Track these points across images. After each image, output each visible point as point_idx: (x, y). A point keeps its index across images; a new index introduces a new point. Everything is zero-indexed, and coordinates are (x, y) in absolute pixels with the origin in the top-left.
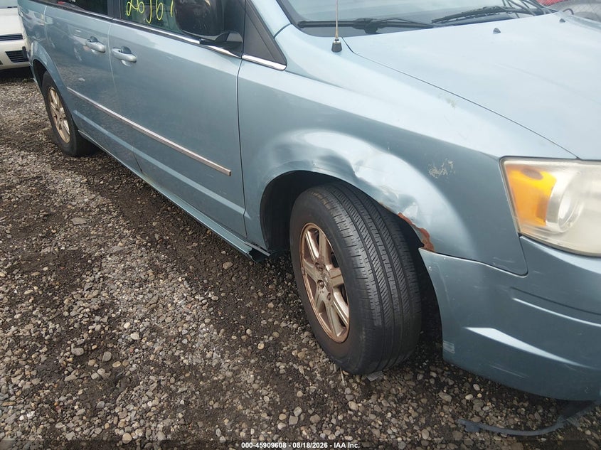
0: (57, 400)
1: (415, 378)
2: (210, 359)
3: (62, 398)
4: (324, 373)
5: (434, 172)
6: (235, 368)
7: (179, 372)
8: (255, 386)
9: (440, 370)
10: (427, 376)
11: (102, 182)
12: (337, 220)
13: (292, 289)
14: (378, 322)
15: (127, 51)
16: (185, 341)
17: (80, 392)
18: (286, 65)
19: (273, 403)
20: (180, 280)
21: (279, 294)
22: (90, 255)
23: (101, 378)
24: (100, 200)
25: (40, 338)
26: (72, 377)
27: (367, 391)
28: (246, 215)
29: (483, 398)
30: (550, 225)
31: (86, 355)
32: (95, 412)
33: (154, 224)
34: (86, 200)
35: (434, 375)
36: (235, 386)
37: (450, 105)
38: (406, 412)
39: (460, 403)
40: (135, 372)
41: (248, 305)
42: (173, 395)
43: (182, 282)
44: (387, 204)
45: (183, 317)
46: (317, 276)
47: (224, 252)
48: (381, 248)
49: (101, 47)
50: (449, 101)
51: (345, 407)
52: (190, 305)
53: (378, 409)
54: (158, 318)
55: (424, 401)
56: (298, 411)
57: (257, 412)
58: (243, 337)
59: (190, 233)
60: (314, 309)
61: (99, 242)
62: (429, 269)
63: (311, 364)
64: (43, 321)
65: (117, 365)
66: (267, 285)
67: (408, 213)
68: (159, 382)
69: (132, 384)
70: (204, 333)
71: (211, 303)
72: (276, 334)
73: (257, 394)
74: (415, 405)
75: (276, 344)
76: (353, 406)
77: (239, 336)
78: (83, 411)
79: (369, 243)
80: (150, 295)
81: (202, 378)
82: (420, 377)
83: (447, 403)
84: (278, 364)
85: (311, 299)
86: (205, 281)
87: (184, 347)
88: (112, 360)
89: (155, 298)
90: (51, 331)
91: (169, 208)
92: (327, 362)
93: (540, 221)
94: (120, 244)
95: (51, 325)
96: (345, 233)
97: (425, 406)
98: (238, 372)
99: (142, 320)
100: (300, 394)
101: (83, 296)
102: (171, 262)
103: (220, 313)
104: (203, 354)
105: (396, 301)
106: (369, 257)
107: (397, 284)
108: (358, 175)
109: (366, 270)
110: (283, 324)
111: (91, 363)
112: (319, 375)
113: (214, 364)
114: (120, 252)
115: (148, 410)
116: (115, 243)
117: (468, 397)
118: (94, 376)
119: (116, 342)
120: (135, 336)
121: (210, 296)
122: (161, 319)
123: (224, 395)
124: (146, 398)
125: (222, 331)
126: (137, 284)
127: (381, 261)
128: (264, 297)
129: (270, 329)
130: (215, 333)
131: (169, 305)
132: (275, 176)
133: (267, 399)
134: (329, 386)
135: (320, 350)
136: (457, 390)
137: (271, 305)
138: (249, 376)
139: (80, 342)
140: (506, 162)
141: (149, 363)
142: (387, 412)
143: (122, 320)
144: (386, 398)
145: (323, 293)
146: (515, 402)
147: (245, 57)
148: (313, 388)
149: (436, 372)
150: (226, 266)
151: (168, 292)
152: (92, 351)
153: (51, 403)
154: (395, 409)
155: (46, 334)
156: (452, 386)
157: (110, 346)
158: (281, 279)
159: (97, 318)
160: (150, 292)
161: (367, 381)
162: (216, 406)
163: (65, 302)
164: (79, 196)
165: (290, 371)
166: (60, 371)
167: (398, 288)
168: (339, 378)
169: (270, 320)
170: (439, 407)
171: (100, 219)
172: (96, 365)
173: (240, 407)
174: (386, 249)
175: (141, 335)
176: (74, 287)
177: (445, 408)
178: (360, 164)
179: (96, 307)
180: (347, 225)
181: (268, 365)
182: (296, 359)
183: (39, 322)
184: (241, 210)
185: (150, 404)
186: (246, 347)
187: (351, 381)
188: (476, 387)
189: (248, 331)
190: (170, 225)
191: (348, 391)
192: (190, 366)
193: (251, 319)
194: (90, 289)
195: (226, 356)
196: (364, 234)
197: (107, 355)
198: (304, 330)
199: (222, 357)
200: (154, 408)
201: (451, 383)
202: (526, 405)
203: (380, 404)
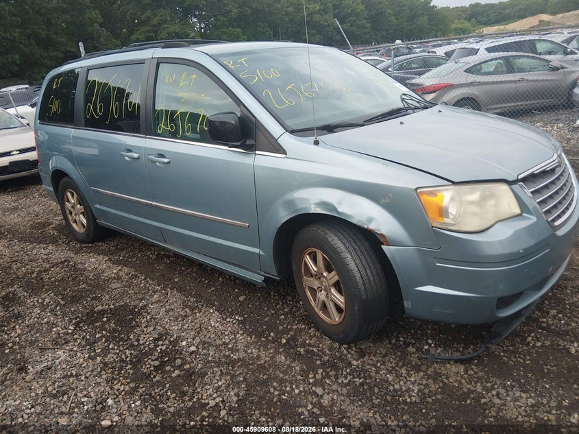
0: (153, 392)
1: (390, 343)
2: (251, 353)
3: (156, 391)
4: (331, 349)
5: (383, 201)
6: (271, 355)
7: (233, 363)
8: (288, 363)
9: (405, 336)
10: (398, 340)
11: (121, 258)
12: (330, 239)
13: (294, 306)
14: (364, 297)
15: (162, 156)
16: (230, 346)
17: (168, 386)
18: (286, 154)
19: (302, 370)
20: (211, 311)
21: (286, 310)
22: (136, 307)
23: (179, 376)
24: (126, 269)
25: (122, 361)
26: (157, 378)
27: (362, 354)
28: (261, 253)
29: (435, 347)
30: (446, 220)
31: (162, 365)
32: (184, 394)
33: (176, 280)
34: (114, 272)
35: (402, 339)
36: (274, 365)
37: (385, 166)
38: (389, 361)
39: (422, 351)
40: (202, 368)
41: (266, 320)
42: (233, 376)
43: (214, 312)
44: (359, 224)
45: (222, 334)
46: (316, 284)
47: (237, 290)
48: (359, 252)
49: (136, 155)
50: (384, 164)
51: (350, 364)
52: (225, 325)
53: (371, 362)
54: (205, 336)
55: (399, 354)
56: (320, 371)
57: (293, 376)
58: (269, 338)
59: (206, 282)
60: (316, 310)
61: (140, 297)
62: (389, 256)
63: (321, 346)
64: (120, 350)
65: (187, 366)
66: (276, 306)
67: (372, 226)
68: (221, 370)
69: (203, 375)
70: (241, 339)
71: (239, 322)
72: (291, 333)
73: (290, 367)
74: (394, 357)
75: (294, 338)
76: (355, 363)
77: (267, 338)
78: (174, 395)
79: (351, 249)
80: (193, 324)
81: (250, 364)
82: (394, 341)
83: (414, 353)
84: (298, 349)
85: (313, 303)
86: (230, 310)
87: (230, 349)
88: (182, 365)
89: (198, 325)
90: (129, 355)
91: (183, 268)
92: (331, 343)
93: (441, 218)
94: (155, 296)
95: (128, 352)
96: (336, 246)
97: (400, 357)
98: (273, 357)
99: (193, 339)
100: (318, 362)
101: (143, 332)
102: (200, 302)
103: (248, 327)
104: (246, 352)
105: (372, 282)
106: (352, 257)
107: (371, 272)
108: (340, 210)
109: (352, 265)
110: (295, 327)
111: (168, 368)
112: (327, 351)
113: (255, 356)
114: (159, 301)
115: (220, 387)
116: (152, 296)
117: (426, 347)
118: (174, 375)
119: (181, 354)
120: (193, 348)
121: (237, 318)
122: (207, 336)
123: (268, 370)
124: (216, 381)
125: (254, 336)
126: (180, 319)
127: (360, 259)
128: (276, 313)
129: (286, 331)
130: (249, 338)
131: (210, 328)
132: (284, 221)
133: (298, 368)
134: (336, 356)
135: (324, 337)
136: (418, 345)
137: (283, 317)
138: (281, 358)
139: (154, 358)
140: (418, 191)
141: (209, 362)
142: (377, 363)
143: (180, 341)
144: (374, 356)
145: (322, 296)
146: (455, 345)
147: (257, 152)
148: (326, 358)
149: (403, 337)
150: (241, 298)
151: (206, 320)
152: (165, 362)
153: (150, 395)
154: (382, 361)
155: (127, 357)
156: (415, 343)
157: (178, 356)
158: (284, 301)
159: (160, 343)
160: (191, 322)
161: (360, 348)
162: (265, 377)
163: (131, 337)
164: (107, 270)
165: (307, 351)
166: (147, 377)
167: (372, 274)
168: (342, 350)
169: (285, 326)
170: (409, 355)
171: (132, 283)
172: (172, 369)
173: (281, 375)
174: (361, 252)
175: (197, 347)
176: (134, 327)
177: (413, 355)
178: (340, 203)
179: (156, 336)
180: (336, 241)
181: (292, 351)
182: (310, 345)
183: (118, 351)
184: (256, 250)
185: (220, 383)
186: (274, 343)
187: (350, 350)
188: (430, 341)
189: (272, 334)
190: (189, 279)
191: (349, 356)
192: (238, 359)
193: (271, 327)
194: (146, 327)
195: (262, 350)
196: (347, 245)
197: (178, 362)
198: (310, 328)
199: (259, 351)
200: (224, 385)
201: (414, 342)
202: (462, 345)
203: (372, 359)
